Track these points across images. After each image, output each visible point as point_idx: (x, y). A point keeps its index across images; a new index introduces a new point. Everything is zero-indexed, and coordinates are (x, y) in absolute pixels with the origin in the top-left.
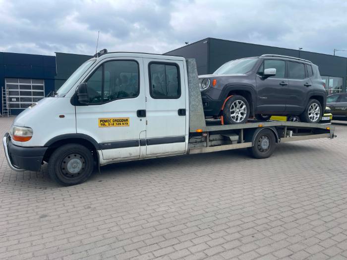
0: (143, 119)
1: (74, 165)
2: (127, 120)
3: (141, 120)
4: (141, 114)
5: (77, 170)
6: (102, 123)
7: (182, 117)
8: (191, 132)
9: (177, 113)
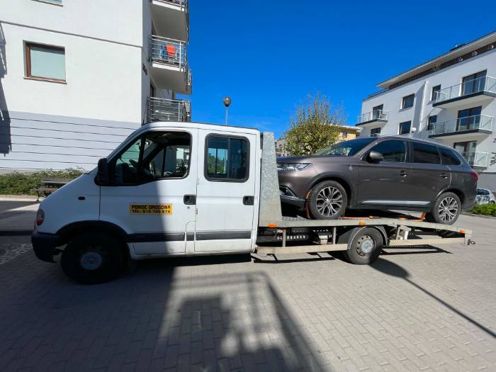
0: (192, 207)
1: (92, 260)
2: (169, 207)
3: (189, 208)
4: (190, 200)
5: (94, 267)
6: (134, 209)
7: (249, 206)
8: (260, 225)
9: (241, 201)
